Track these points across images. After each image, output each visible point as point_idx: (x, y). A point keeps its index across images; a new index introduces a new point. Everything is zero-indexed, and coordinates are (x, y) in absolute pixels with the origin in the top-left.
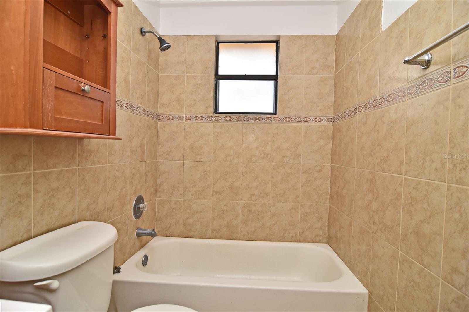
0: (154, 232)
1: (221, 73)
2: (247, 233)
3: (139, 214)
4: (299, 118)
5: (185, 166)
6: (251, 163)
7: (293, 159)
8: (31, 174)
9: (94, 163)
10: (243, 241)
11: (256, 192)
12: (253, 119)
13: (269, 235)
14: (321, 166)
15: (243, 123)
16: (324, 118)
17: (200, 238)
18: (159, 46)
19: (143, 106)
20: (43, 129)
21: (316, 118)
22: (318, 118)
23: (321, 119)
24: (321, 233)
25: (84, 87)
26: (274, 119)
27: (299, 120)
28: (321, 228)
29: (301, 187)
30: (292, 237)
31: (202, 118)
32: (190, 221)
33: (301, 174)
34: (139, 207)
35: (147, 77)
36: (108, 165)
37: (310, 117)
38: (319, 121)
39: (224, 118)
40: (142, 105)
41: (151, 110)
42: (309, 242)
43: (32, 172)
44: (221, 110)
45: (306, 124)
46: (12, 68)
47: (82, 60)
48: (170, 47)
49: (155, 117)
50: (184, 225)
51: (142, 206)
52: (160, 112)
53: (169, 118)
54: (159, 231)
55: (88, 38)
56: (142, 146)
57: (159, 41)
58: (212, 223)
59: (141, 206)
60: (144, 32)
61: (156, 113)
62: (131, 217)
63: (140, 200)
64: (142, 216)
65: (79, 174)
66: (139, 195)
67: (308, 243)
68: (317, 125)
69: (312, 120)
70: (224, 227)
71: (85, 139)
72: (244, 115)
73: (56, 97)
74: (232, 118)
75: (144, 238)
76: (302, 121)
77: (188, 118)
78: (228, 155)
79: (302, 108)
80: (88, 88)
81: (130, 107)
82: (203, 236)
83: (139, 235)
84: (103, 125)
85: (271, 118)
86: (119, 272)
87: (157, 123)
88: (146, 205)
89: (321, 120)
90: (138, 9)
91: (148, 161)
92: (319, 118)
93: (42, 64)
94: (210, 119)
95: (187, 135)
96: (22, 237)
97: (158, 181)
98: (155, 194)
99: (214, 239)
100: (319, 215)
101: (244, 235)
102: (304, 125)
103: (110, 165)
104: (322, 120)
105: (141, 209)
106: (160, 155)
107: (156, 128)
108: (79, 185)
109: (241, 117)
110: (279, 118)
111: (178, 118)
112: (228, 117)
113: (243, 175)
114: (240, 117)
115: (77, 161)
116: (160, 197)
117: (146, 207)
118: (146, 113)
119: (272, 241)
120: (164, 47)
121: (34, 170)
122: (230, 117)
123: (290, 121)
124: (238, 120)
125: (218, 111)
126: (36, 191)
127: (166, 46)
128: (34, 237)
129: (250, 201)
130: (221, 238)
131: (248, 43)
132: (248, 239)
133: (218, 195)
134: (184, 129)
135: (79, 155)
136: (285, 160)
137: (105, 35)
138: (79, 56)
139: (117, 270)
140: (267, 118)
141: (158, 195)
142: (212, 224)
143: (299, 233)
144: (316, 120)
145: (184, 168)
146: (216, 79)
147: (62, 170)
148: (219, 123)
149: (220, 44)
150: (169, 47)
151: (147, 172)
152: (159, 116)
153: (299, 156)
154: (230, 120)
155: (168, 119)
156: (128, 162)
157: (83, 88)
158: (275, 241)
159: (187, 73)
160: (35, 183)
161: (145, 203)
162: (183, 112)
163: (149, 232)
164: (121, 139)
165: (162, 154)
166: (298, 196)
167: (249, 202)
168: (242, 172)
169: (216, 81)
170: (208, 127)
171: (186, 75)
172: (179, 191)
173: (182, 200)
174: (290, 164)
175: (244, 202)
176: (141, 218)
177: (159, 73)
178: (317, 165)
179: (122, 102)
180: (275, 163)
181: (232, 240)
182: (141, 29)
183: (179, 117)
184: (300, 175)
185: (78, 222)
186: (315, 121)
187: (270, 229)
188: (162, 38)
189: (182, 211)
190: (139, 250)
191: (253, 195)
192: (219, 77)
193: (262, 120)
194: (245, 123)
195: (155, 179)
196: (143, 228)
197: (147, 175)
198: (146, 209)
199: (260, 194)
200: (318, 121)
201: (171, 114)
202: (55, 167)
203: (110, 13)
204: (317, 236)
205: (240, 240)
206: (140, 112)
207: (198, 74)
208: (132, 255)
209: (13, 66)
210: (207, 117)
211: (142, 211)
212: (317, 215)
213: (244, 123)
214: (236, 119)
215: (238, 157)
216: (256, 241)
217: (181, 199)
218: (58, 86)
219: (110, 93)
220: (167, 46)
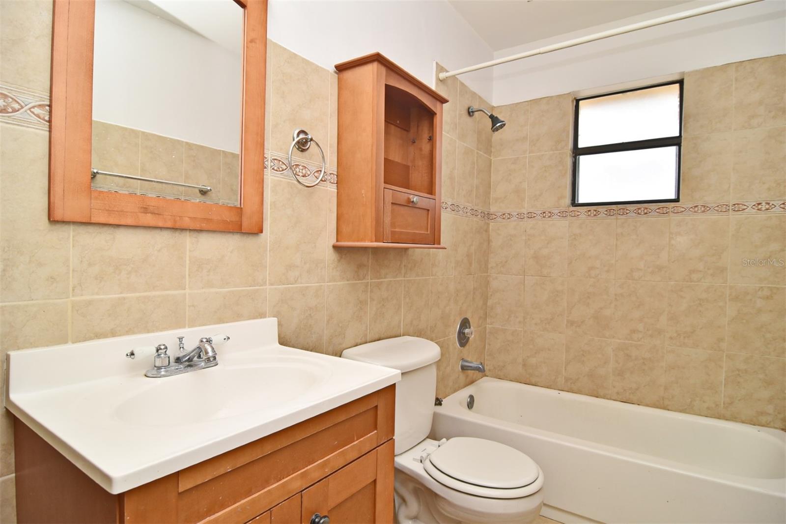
0: (483, 367)
1: (581, 145)
2: (622, 391)
3: (465, 341)
4: (724, 205)
5: (526, 282)
6: (630, 281)
7: (711, 275)
8: (368, 282)
9: (417, 275)
10: (615, 402)
11: (640, 327)
12: (635, 211)
13: (663, 400)
14: (771, 289)
15: (617, 219)
16: (777, 202)
17: (548, 388)
18: (491, 127)
19: (470, 205)
20: (384, 242)
21: (759, 204)
22: (764, 204)
23: (771, 204)
24: (770, 409)
25: (414, 198)
26: (672, 210)
27: (723, 208)
28: (770, 400)
29: (728, 324)
30: (708, 408)
31: (551, 214)
32: (533, 361)
33: (728, 301)
34: (464, 333)
35: (476, 167)
36: (431, 277)
37: (747, 202)
38: (767, 209)
39: (585, 213)
40: (469, 203)
41: (481, 208)
42: (743, 422)
43: (369, 281)
44: (582, 199)
45: (739, 216)
46: (363, 192)
47: (409, 166)
48: (504, 125)
49: (486, 218)
50: (524, 365)
51: (469, 332)
52: (493, 209)
53: (504, 216)
54: (489, 370)
55: (414, 142)
56: (469, 256)
57: (490, 120)
58: (565, 367)
59: (467, 331)
60: (473, 112)
61: (488, 212)
62: (456, 343)
63: (465, 323)
64: (467, 345)
65: (405, 286)
66: (466, 317)
67: (741, 424)
68: (762, 216)
69: (750, 207)
70: (584, 376)
71: (410, 249)
72: (619, 206)
73: (393, 211)
74: (599, 211)
75: (470, 372)
76: (729, 210)
77: (531, 216)
78: (591, 268)
79: (729, 187)
80: (416, 199)
81: (455, 208)
82: (551, 385)
83: (463, 368)
84: (428, 234)
85: (667, 208)
86: (440, 404)
87: (488, 224)
88: (473, 331)
89: (770, 206)
90: (466, 86)
91: (477, 275)
92: (766, 203)
93: (383, 185)
94: (563, 214)
95: (529, 239)
96: (361, 339)
97: (490, 303)
98: (485, 319)
99: (568, 392)
100: (766, 375)
101: (618, 393)
102: (734, 217)
103: (433, 277)
104: (773, 206)
105: (467, 334)
106: (492, 268)
107: (487, 231)
108: (404, 297)
109: (614, 210)
110: (683, 208)
111: (517, 216)
112: (592, 211)
113: (616, 299)
114: (611, 209)
115: (403, 271)
116: (491, 324)
117: (473, 333)
118: (474, 213)
119: (669, 410)
120: (497, 127)
121: (371, 279)
122: (596, 211)
123: (704, 212)
124: (609, 214)
125: (578, 201)
126: (372, 300)
127: (499, 126)
128: (369, 342)
129: (629, 340)
130: (579, 392)
131: (628, 93)
132: (624, 400)
133: (576, 327)
134: (525, 231)
135: (405, 266)
136: (695, 276)
137: (430, 137)
138: (405, 164)
139: (438, 402)
140: (659, 209)
141: (488, 320)
142: (565, 370)
143: (722, 404)
144: (760, 207)
145: (524, 285)
146: (574, 155)
147: (391, 281)
148: (577, 221)
149: (581, 102)
150: (502, 126)
151: (474, 289)
152: (492, 214)
153: (723, 270)
154: (595, 215)
155: (503, 219)
156: (452, 275)
157: (412, 200)
158: (675, 411)
159: (529, 153)
160: (372, 291)
161: (472, 327)
162: (525, 208)
163: (476, 366)
164: (446, 249)
165: (495, 265)
166: (721, 340)
167: (626, 341)
168: (616, 295)
169: (574, 157)
170: (560, 227)
171: (528, 156)
172: (517, 317)
173: (521, 331)
174: (704, 284)
175: (619, 341)
176: (467, 347)
177: (492, 158)
178: (762, 287)
179: (446, 203)
180: (676, 281)
181: (597, 397)
182: (469, 109)
183: (518, 214)
184: (726, 303)
185: (403, 336)
186: (758, 210)
187: (666, 389)
188: (494, 116)
189: (522, 345)
190: (464, 388)
191: (634, 331)
192: (578, 152)
193: (650, 212)
194: (621, 219)
195: (485, 298)
196: (469, 360)
197: (474, 293)
198: (473, 336)
199: (647, 330)
200: (763, 209)
201: (508, 211)
202: (385, 278)
203: (436, 114)
204: (762, 413)
205: (610, 399)
206: (466, 213)
207: (546, 152)
208: (455, 391)
209: (363, 190)
210: (560, 213)
211: (469, 338)
212: (761, 376)
213: (619, 219)
214: (605, 213)
215: (608, 271)
216: (638, 405)
217: (520, 329)
218: (393, 202)
219: (435, 199)
220: (501, 125)
